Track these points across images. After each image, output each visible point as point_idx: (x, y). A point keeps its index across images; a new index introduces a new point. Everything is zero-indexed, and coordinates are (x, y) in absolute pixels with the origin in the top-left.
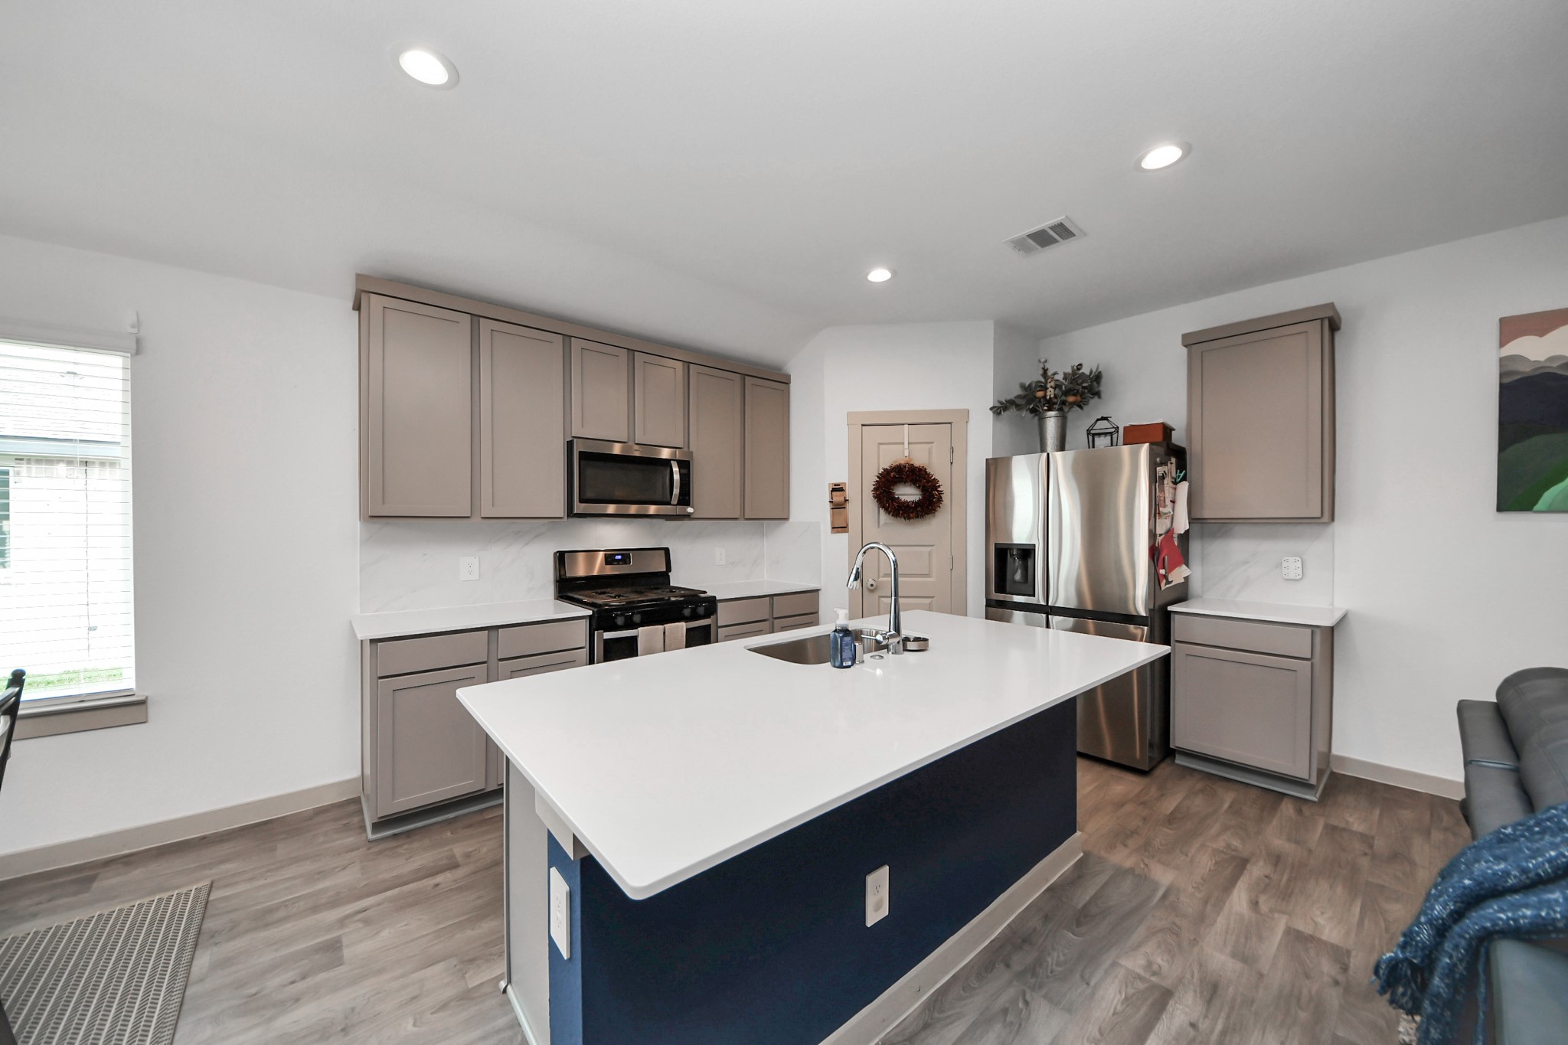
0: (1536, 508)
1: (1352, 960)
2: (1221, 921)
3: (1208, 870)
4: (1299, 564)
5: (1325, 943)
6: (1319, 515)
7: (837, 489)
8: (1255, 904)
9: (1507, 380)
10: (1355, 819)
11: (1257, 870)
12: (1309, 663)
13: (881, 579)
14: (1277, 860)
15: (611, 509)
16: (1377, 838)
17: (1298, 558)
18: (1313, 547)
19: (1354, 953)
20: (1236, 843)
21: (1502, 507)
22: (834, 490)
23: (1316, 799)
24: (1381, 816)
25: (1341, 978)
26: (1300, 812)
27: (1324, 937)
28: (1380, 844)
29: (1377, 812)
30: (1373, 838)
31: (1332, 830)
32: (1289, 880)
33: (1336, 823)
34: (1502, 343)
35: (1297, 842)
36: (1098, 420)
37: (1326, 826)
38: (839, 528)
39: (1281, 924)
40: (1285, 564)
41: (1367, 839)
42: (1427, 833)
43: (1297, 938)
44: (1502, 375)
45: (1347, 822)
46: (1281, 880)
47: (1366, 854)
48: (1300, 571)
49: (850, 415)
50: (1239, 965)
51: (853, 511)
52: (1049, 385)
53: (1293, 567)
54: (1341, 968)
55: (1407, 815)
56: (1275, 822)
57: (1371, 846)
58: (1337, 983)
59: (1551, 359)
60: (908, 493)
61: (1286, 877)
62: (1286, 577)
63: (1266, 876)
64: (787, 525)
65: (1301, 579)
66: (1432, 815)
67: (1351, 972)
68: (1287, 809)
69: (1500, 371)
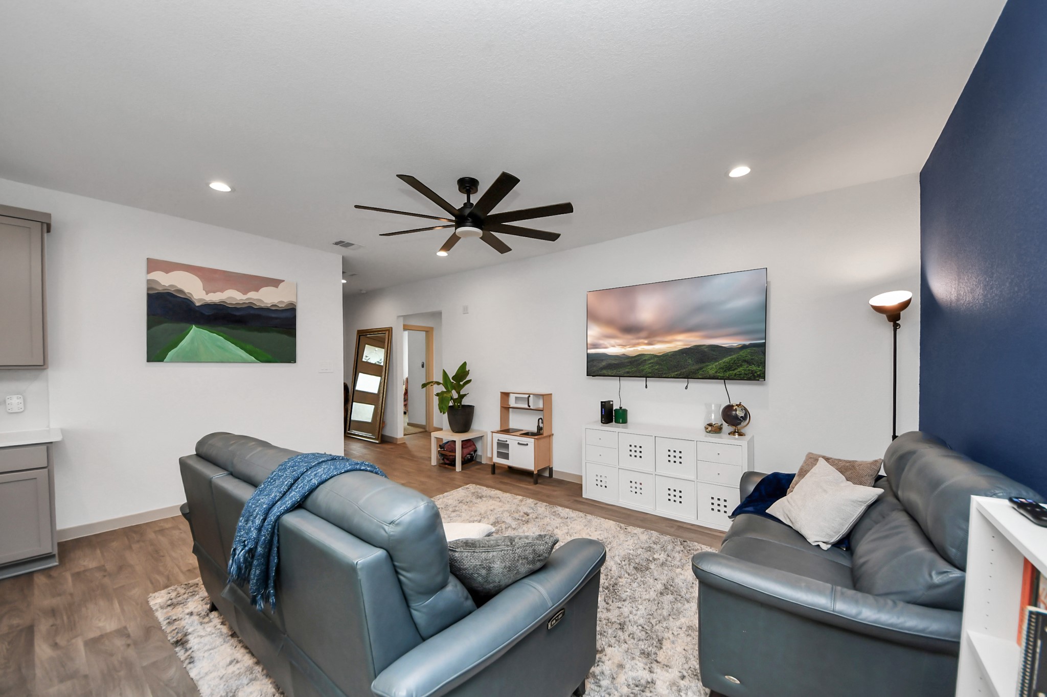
0: (165, 360)
1: (129, 630)
2: (39, 672)
3: (5, 651)
4: (21, 401)
5: (111, 633)
6: (42, 364)
8: (55, 646)
9: (151, 292)
10: (87, 561)
11: (43, 627)
12: (46, 470)
14: (53, 612)
16: (106, 565)
17: (20, 396)
18: (32, 387)
19: (128, 626)
20: (15, 621)
21: (150, 359)
23: (56, 564)
24: (102, 553)
25: (129, 642)
26: (50, 577)
27: (108, 631)
28: (109, 567)
29: (98, 552)
30: (104, 566)
31: (77, 576)
32: (68, 618)
33: (77, 570)
34: (149, 272)
35: (60, 595)
37: (73, 575)
39: (80, 643)
40: (8, 401)
41: (101, 568)
42: (130, 548)
43: (93, 644)
44: (148, 289)
45: (84, 566)
46: (63, 621)
47: (105, 576)
48: (22, 406)
50: (69, 683)
53: (15, 402)
54: (126, 637)
55: (115, 544)
56: (36, 592)
57: (105, 570)
58: (129, 645)
59: (171, 286)
61: (65, 618)
62: (10, 411)
63: (52, 626)
65: (22, 412)
66: (127, 538)
67: (132, 635)
68: (40, 580)
69: (147, 286)
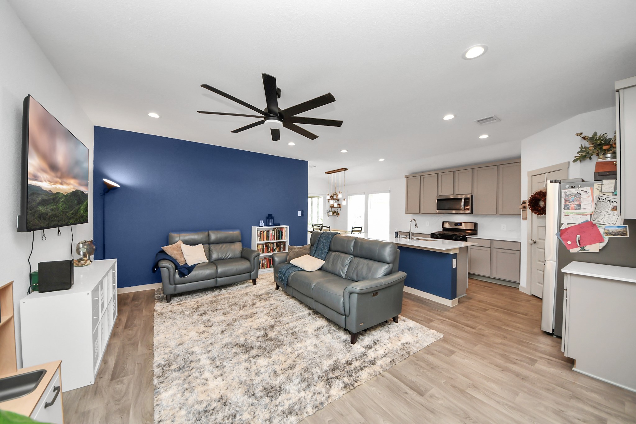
15: (454, 212)
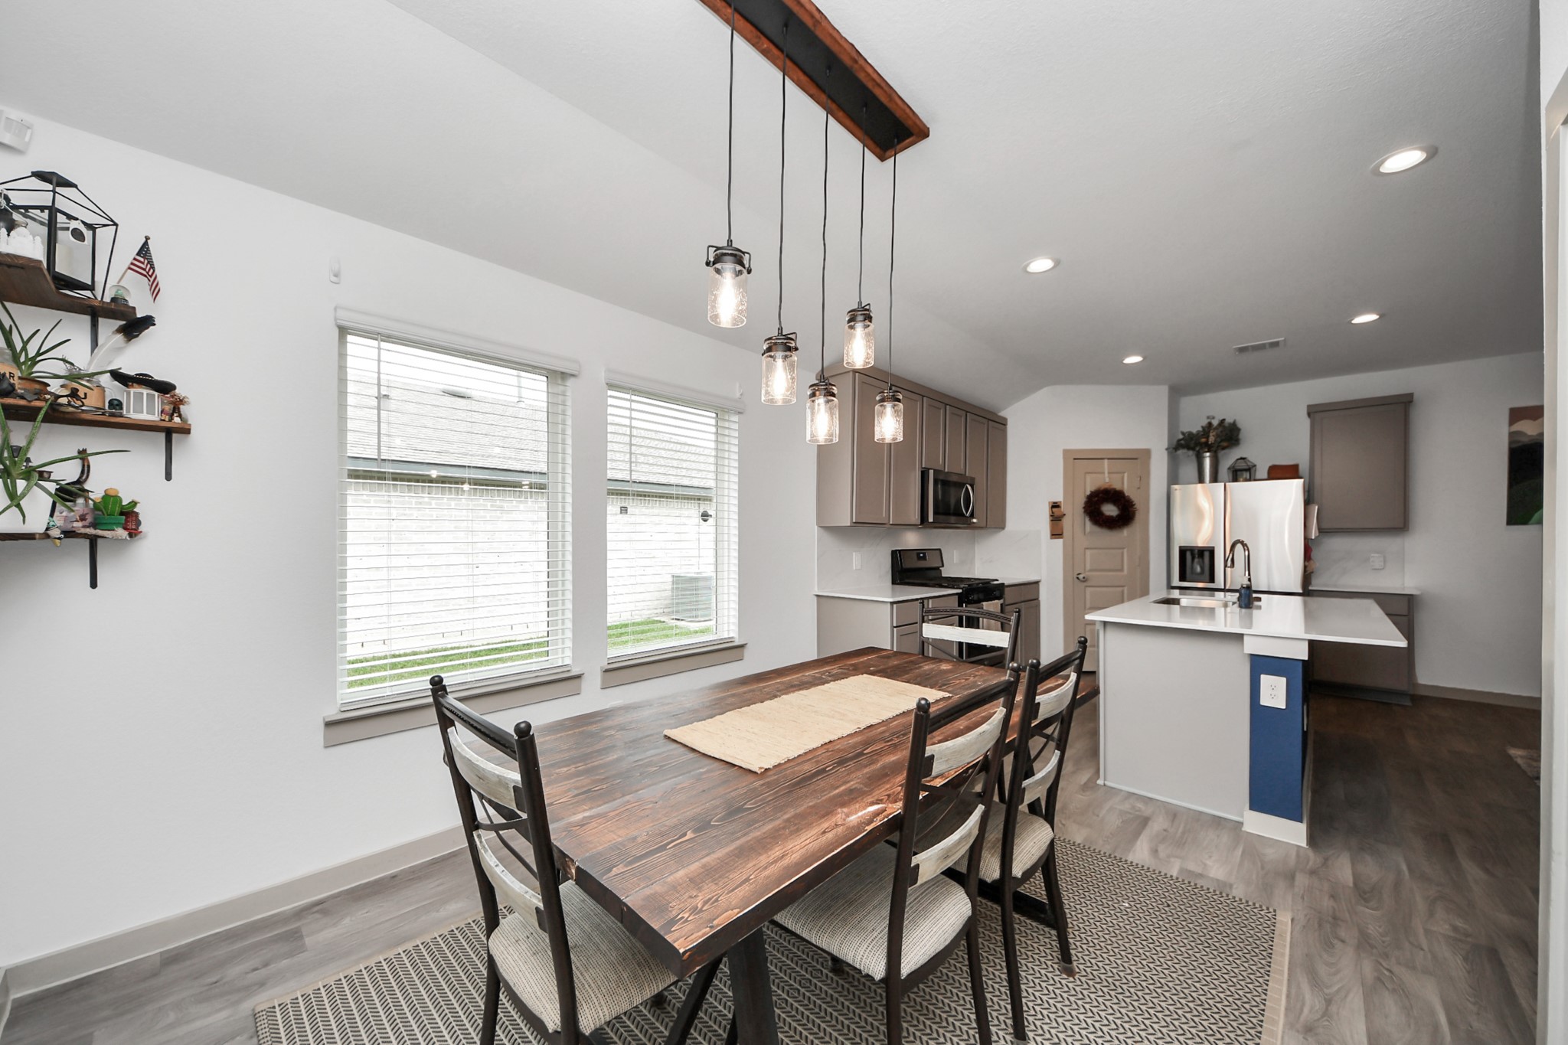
7: (1055, 506)
13: (1087, 573)
22: (1053, 507)
36: (1238, 459)
38: (1056, 534)
49: (1066, 452)
51: (1066, 523)
52: (1211, 434)
60: (1110, 510)
64: (1002, 533)
